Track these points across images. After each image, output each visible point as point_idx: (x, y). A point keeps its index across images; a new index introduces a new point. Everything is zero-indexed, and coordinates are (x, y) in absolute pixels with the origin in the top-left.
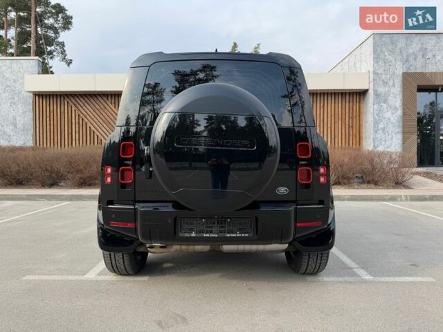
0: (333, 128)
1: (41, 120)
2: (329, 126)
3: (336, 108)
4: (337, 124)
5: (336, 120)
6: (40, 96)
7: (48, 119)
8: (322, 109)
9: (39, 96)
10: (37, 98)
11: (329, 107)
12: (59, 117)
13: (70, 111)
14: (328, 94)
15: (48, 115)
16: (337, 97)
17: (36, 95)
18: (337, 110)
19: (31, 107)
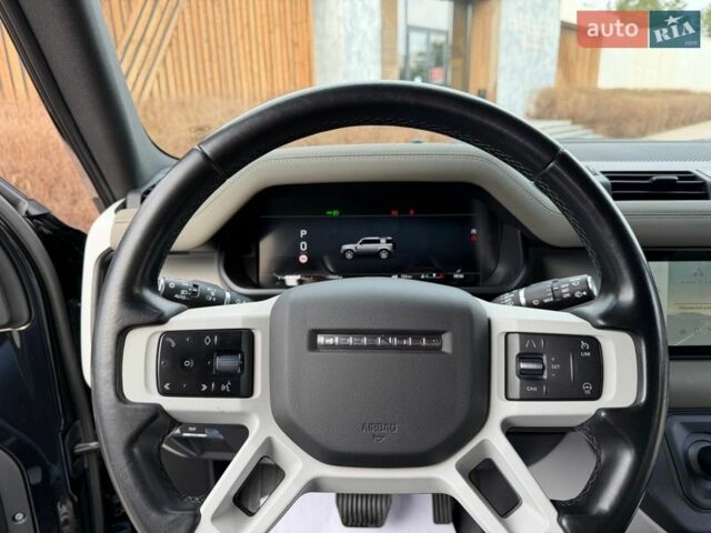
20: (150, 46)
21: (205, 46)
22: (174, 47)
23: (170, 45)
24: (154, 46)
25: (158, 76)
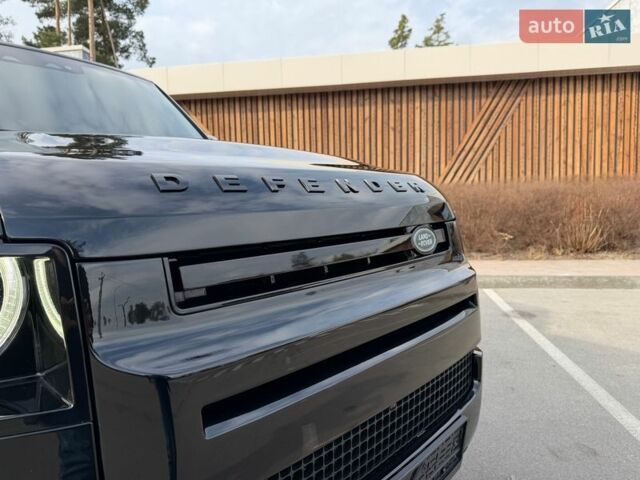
0: (585, 142)
2: (577, 138)
3: (592, 104)
4: (592, 134)
5: (592, 126)
8: (563, 108)
11: (578, 102)
14: (575, 78)
16: (593, 83)
18: (592, 108)
20: (476, 152)
21: (522, 148)
22: (495, 151)
23: (493, 150)
24: (480, 151)
25: (479, 171)
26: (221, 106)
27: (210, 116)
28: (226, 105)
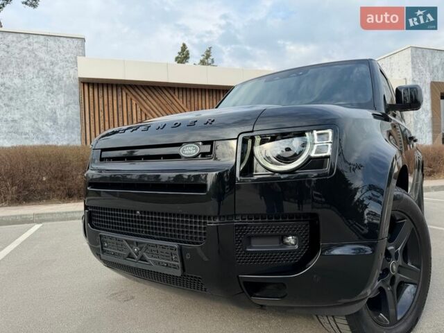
1: (92, 114)
6: (90, 84)
7: (101, 114)
9: (88, 84)
10: (86, 87)
12: (115, 112)
13: (129, 105)
15: (101, 108)
17: (84, 83)
19: (77, 98)
26: (196, 94)
27: (188, 99)
28: (200, 93)
